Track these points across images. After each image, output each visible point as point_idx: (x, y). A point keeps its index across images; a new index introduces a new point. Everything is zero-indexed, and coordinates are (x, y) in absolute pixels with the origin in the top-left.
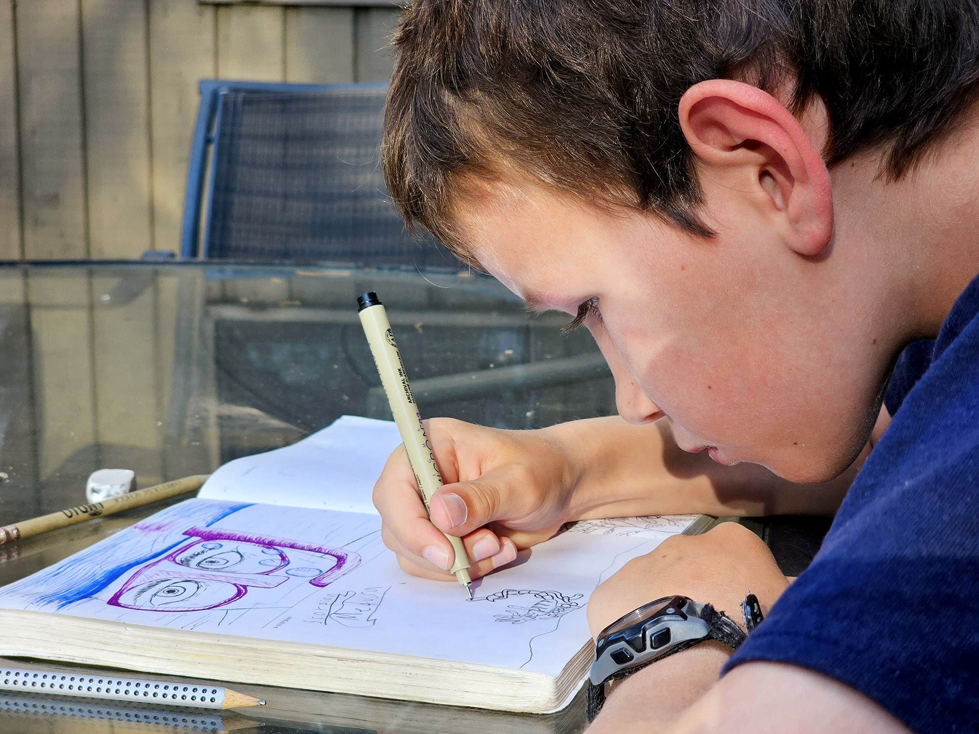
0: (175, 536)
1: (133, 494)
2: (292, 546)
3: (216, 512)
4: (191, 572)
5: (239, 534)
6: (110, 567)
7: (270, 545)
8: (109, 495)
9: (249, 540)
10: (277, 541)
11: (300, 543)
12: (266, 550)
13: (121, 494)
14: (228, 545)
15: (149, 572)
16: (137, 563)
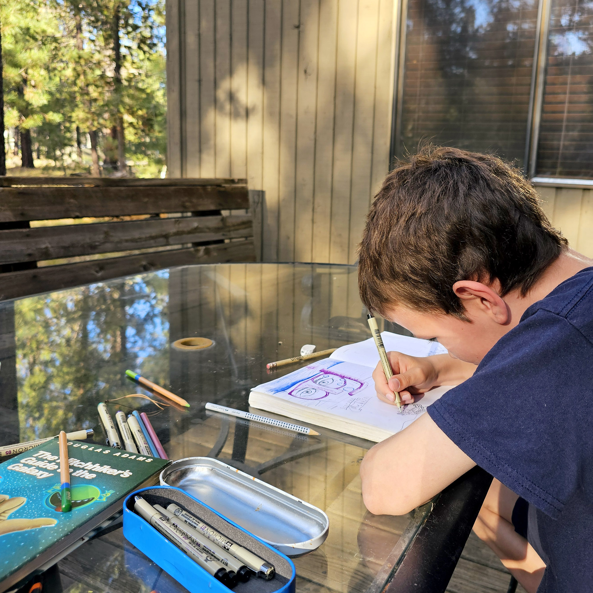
0: (317, 371)
1: (313, 354)
2: (349, 378)
3: (332, 364)
4: (315, 386)
5: (335, 372)
6: (294, 381)
7: (343, 377)
8: (306, 354)
9: (337, 375)
10: (346, 376)
11: (352, 378)
12: (341, 379)
13: (310, 354)
14: (331, 376)
15: (304, 384)
16: (302, 380)
